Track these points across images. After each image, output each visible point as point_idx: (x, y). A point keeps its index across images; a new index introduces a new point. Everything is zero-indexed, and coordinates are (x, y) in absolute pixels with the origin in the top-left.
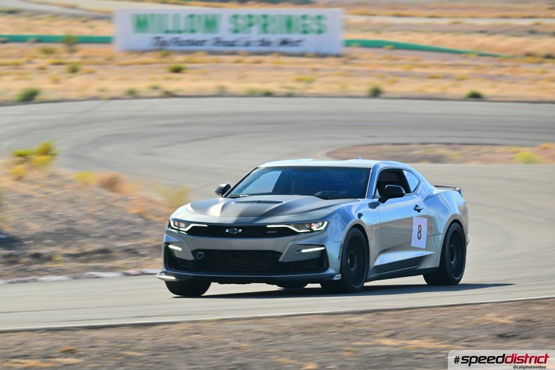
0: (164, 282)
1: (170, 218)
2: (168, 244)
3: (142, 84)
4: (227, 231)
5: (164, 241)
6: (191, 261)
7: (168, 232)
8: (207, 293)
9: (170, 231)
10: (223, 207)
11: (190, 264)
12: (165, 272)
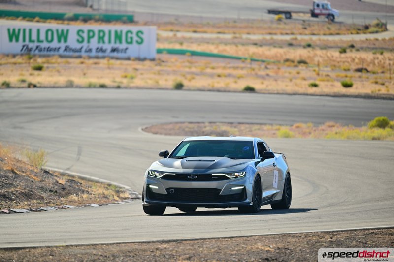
3: (13, 78)
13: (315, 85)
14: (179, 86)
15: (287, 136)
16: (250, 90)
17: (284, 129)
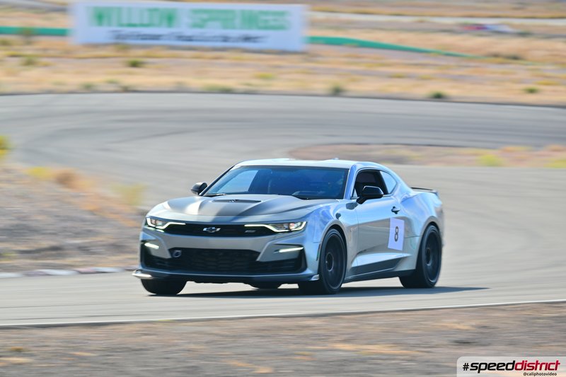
0: (139, 280)
1: (147, 216)
2: (144, 241)
3: (98, 78)
4: (205, 229)
5: (141, 239)
6: (169, 260)
7: (145, 230)
8: (182, 292)
9: (146, 229)
10: (201, 206)
11: (166, 262)
12: (141, 270)
13: (532, 91)
14: (337, 92)
15: (493, 164)
16: (438, 97)
17: (490, 155)
